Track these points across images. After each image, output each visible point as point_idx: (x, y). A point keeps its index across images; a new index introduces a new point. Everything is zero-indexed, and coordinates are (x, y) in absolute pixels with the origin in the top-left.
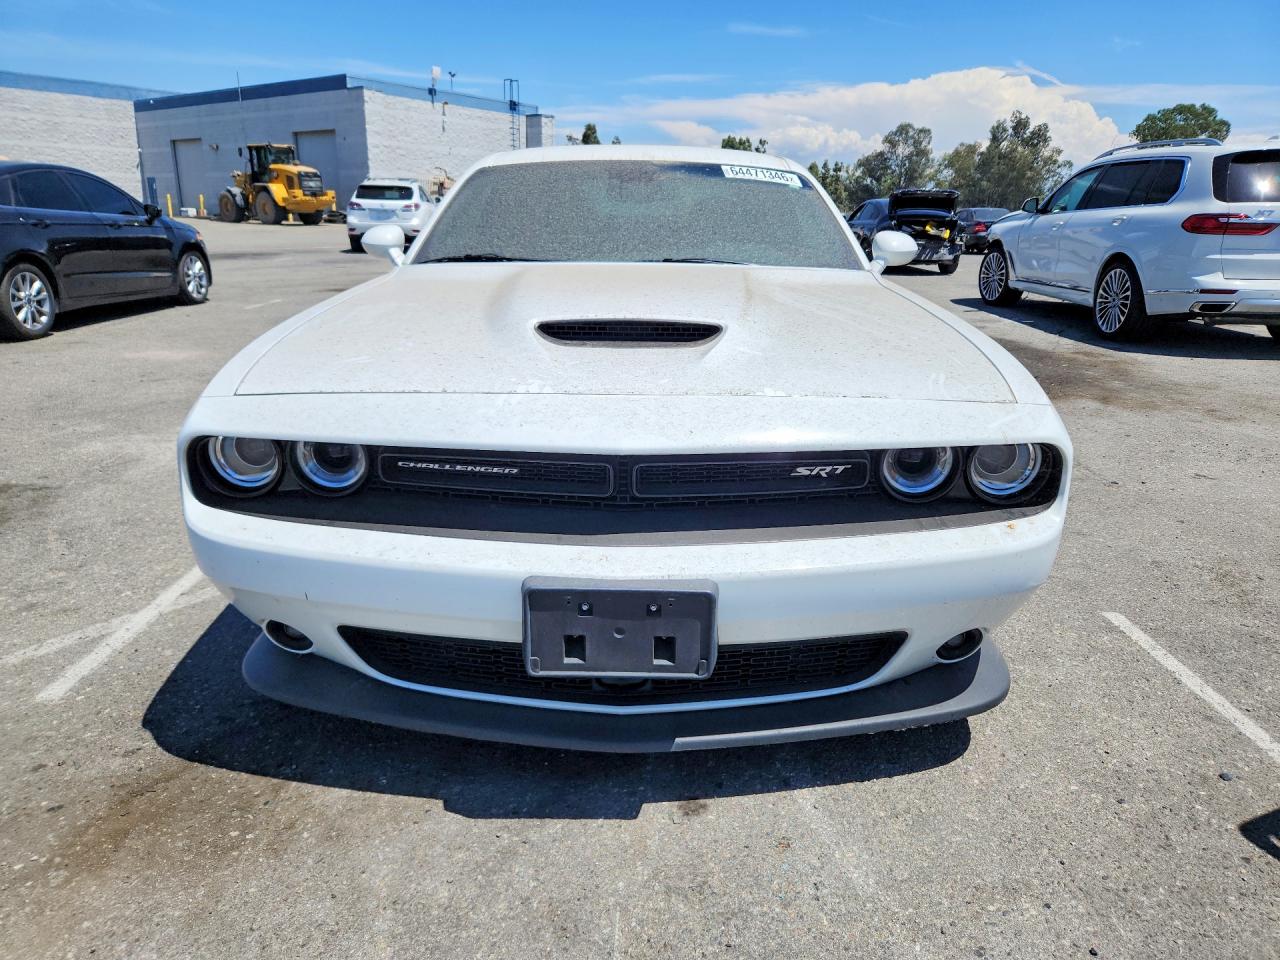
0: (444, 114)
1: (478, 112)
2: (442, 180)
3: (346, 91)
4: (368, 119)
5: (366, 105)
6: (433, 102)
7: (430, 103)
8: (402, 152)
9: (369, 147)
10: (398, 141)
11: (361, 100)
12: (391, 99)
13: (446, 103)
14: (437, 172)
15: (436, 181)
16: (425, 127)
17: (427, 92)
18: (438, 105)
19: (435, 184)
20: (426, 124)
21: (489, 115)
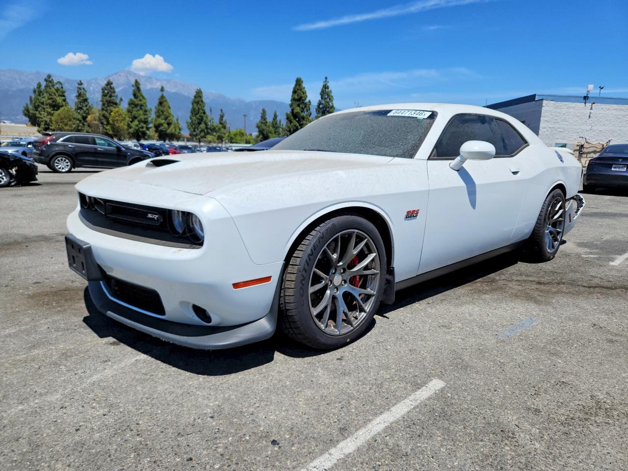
0: (591, 109)
1: (615, 106)
2: (583, 143)
3: (534, 102)
4: (542, 114)
5: (543, 108)
6: (585, 103)
7: (584, 104)
8: (560, 130)
9: (540, 128)
10: (560, 124)
11: (541, 106)
12: (559, 104)
13: (594, 103)
14: (581, 139)
15: (579, 144)
16: (578, 116)
17: (583, 98)
18: (589, 105)
19: (578, 146)
20: (579, 115)
21: (623, 108)
